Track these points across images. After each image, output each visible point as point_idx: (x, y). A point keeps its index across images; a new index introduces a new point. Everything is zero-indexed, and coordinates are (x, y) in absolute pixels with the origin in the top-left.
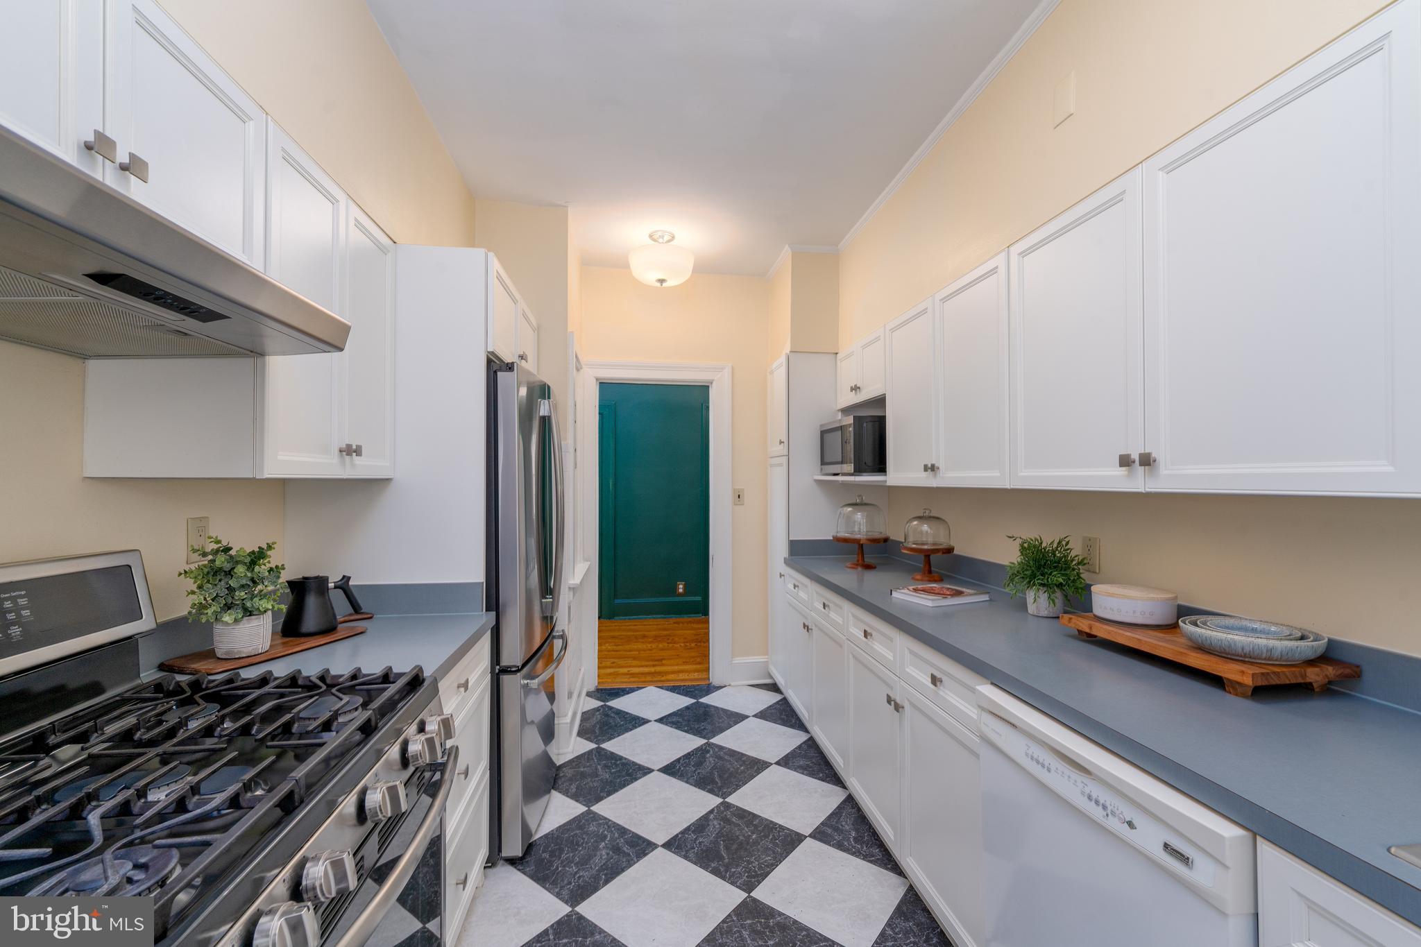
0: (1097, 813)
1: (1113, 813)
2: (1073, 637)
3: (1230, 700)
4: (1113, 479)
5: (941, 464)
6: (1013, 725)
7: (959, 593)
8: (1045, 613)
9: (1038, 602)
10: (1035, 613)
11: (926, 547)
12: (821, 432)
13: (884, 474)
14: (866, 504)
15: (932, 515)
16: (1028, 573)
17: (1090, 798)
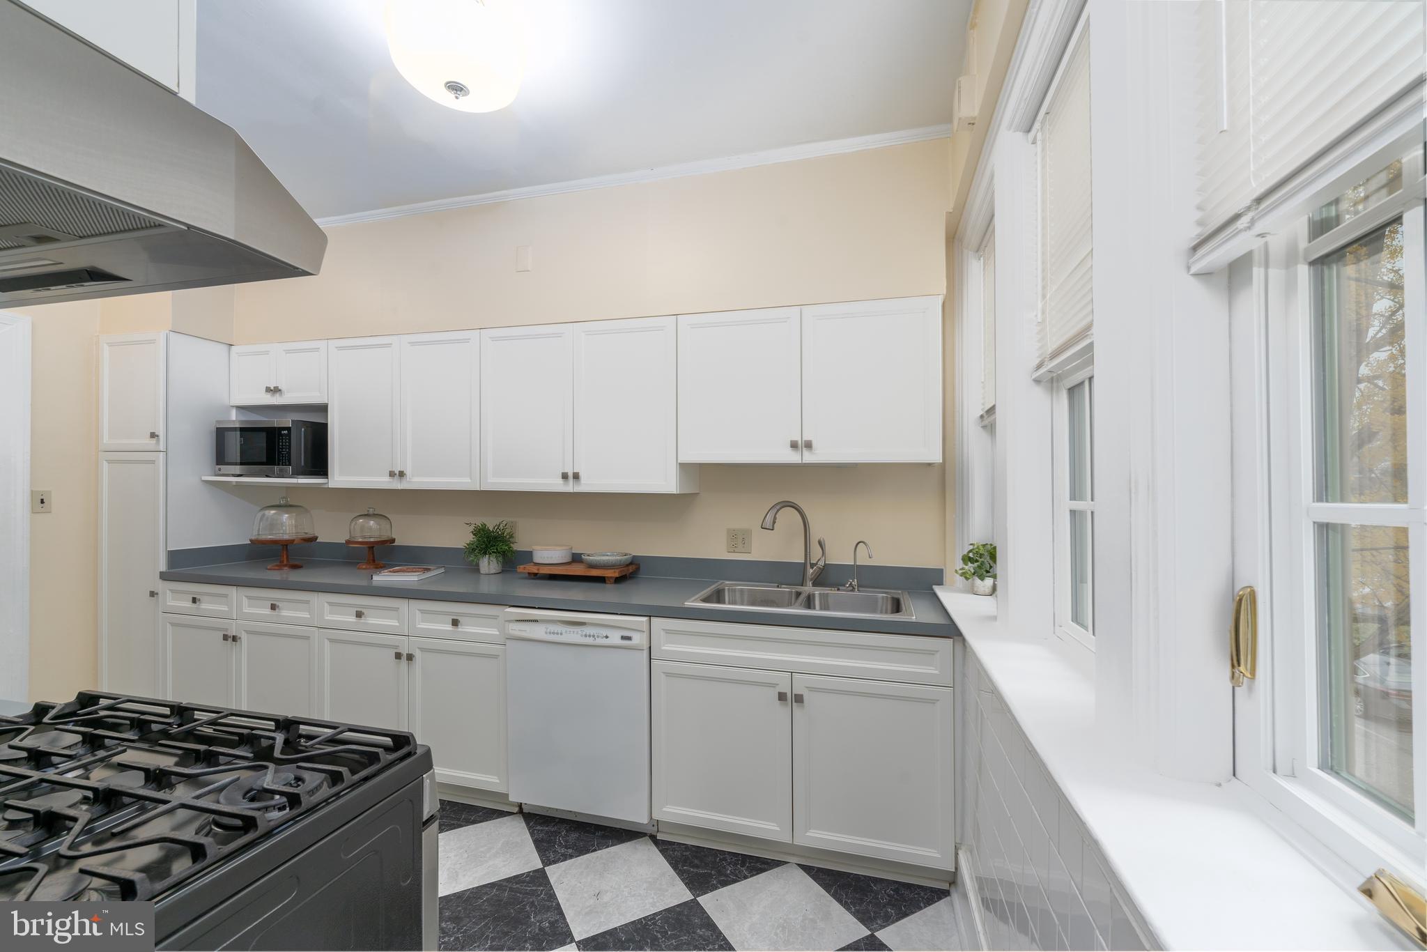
0: (590, 641)
1: (598, 637)
2: (526, 578)
3: (608, 586)
4: (557, 485)
5: (408, 472)
6: (536, 621)
7: (428, 570)
8: (493, 571)
9: (488, 565)
10: (487, 572)
11: (372, 540)
12: (218, 429)
13: (325, 477)
14: (291, 506)
15: (376, 513)
16: (484, 546)
17: (586, 636)
